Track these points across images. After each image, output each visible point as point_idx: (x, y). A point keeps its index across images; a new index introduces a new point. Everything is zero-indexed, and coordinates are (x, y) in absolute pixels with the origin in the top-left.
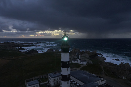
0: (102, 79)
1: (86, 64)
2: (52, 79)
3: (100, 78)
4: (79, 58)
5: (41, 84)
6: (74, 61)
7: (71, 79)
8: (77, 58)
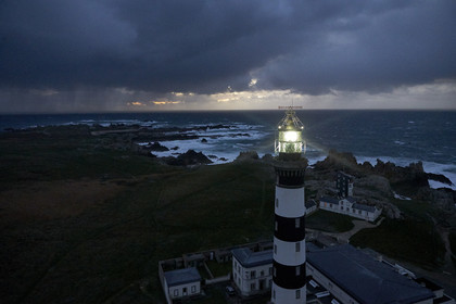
0: (439, 294)
1: (376, 221)
2: (245, 270)
4: (350, 193)
5: (208, 282)
6: (328, 205)
7: (311, 278)
8: (340, 194)
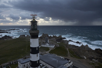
0: (69, 61)
1: (54, 48)
2: (22, 65)
3: (67, 61)
4: (48, 42)
6: (43, 45)
7: (41, 63)
8: (46, 43)
